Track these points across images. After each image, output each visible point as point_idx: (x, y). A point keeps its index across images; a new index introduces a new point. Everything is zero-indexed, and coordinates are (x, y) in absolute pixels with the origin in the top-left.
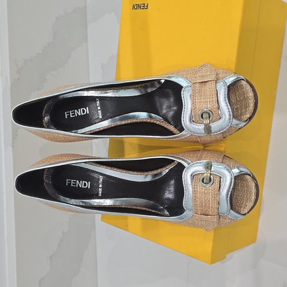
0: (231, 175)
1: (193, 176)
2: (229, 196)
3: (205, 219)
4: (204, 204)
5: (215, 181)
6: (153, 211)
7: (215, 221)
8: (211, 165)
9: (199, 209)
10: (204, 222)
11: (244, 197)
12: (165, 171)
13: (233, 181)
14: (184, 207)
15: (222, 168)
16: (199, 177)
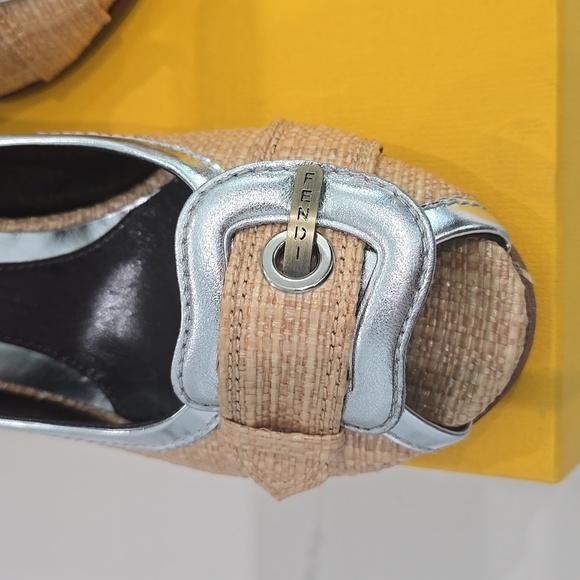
0: (423, 235)
1: (230, 235)
2: (403, 338)
3: (274, 450)
4: (274, 380)
5: (339, 265)
6: (43, 395)
7: (324, 457)
8: (324, 187)
9: (249, 399)
10: (270, 461)
11: (462, 346)
12: (104, 220)
13: (428, 264)
14: (177, 390)
15: (375, 201)
16: (259, 244)
